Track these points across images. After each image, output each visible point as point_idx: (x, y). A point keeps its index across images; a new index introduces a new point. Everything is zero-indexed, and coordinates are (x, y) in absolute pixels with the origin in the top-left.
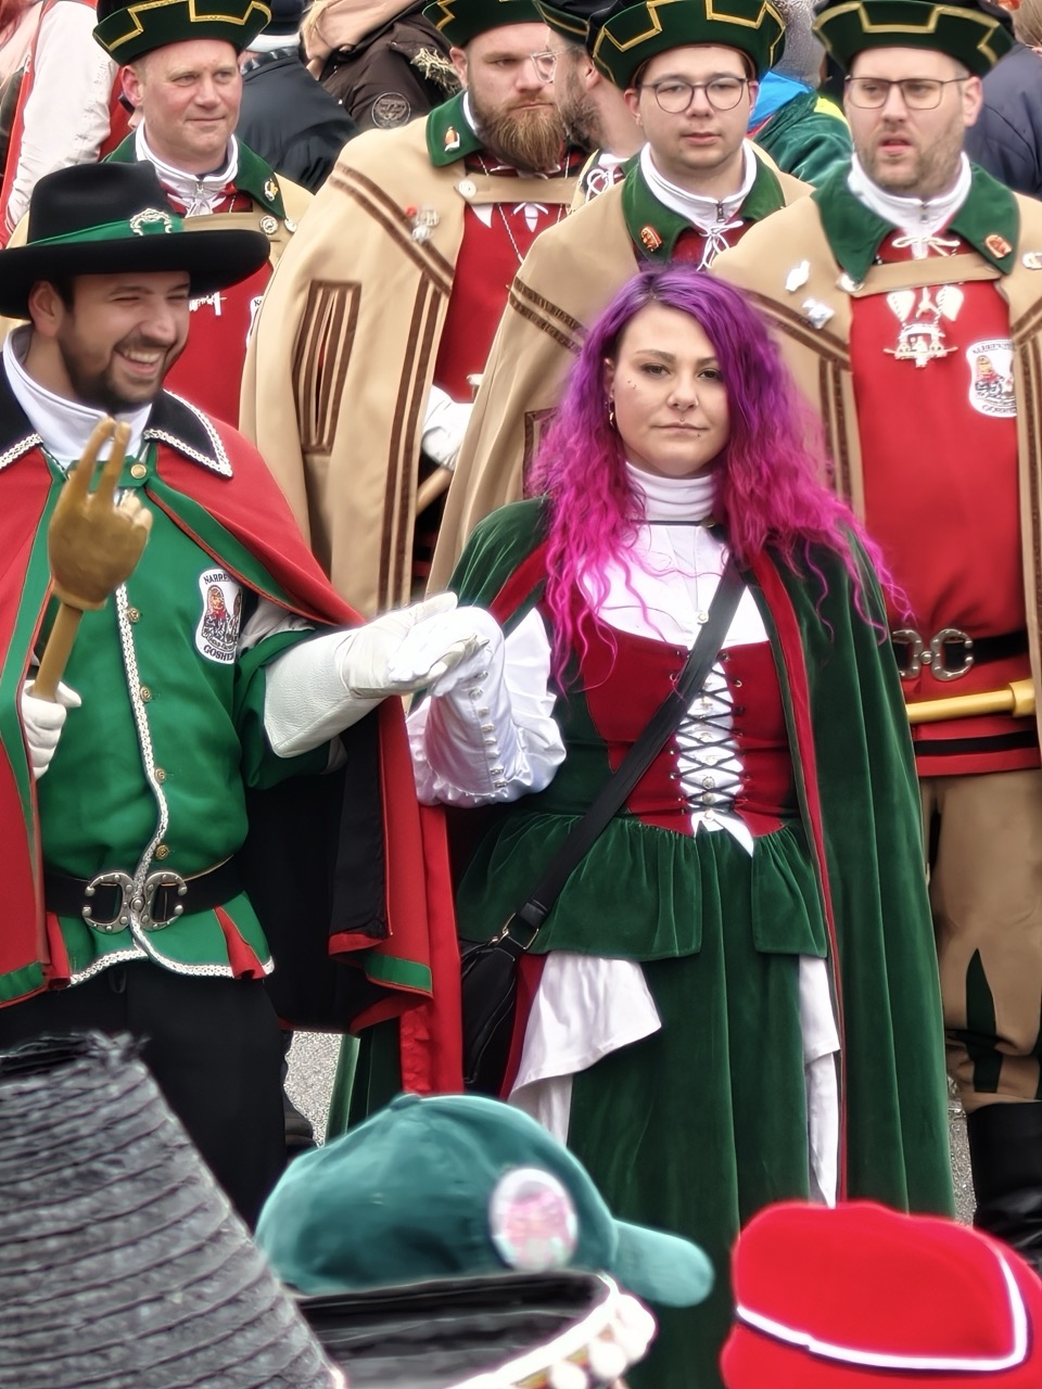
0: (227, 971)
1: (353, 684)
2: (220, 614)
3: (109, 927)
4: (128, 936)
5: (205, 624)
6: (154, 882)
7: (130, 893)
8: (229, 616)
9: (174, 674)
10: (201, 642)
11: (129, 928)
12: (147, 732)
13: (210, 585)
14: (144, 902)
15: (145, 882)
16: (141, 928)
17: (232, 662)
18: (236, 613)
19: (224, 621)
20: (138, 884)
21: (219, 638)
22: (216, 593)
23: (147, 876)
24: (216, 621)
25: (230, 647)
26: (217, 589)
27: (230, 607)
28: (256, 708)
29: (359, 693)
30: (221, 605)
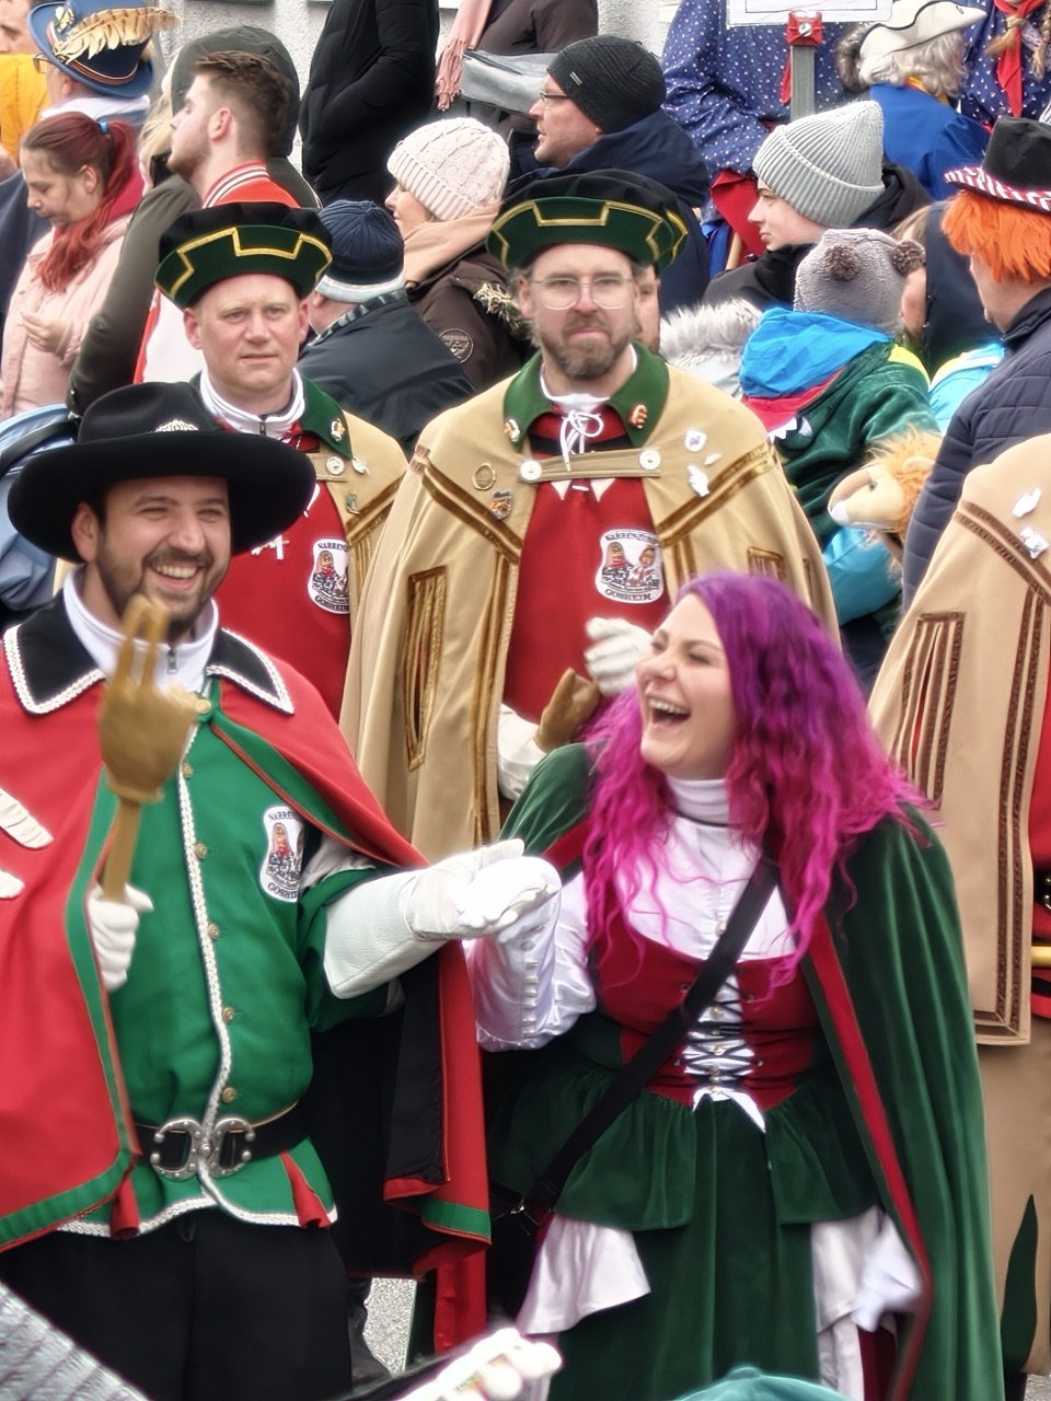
0: (292, 1220)
1: (418, 927)
2: (284, 852)
3: (177, 1175)
4: (197, 1184)
5: (270, 862)
6: (222, 1128)
7: (199, 1139)
8: (293, 854)
9: (241, 912)
10: (266, 879)
11: (197, 1175)
12: (215, 971)
13: (275, 822)
14: (212, 1149)
15: (213, 1127)
16: (210, 1175)
17: (295, 900)
18: (299, 852)
19: (288, 859)
20: (207, 1130)
21: (283, 876)
22: (280, 830)
23: (215, 1122)
24: (281, 859)
25: (294, 885)
26: (281, 825)
27: (293, 844)
28: (317, 946)
29: (422, 936)
30: (285, 843)
